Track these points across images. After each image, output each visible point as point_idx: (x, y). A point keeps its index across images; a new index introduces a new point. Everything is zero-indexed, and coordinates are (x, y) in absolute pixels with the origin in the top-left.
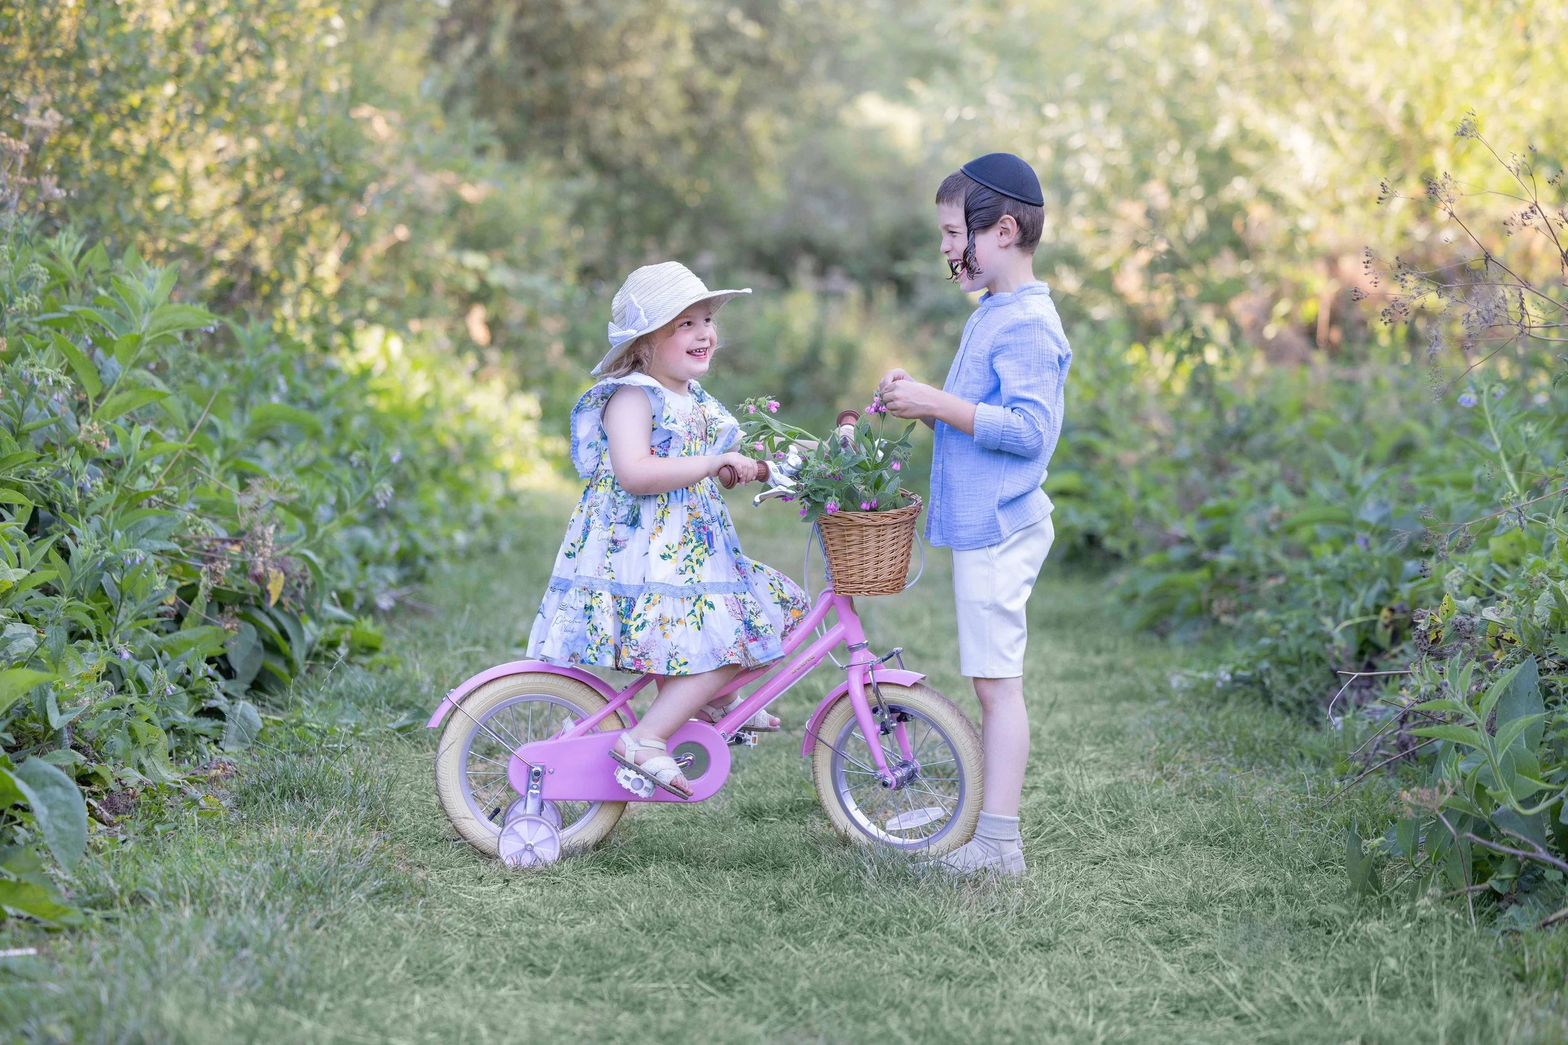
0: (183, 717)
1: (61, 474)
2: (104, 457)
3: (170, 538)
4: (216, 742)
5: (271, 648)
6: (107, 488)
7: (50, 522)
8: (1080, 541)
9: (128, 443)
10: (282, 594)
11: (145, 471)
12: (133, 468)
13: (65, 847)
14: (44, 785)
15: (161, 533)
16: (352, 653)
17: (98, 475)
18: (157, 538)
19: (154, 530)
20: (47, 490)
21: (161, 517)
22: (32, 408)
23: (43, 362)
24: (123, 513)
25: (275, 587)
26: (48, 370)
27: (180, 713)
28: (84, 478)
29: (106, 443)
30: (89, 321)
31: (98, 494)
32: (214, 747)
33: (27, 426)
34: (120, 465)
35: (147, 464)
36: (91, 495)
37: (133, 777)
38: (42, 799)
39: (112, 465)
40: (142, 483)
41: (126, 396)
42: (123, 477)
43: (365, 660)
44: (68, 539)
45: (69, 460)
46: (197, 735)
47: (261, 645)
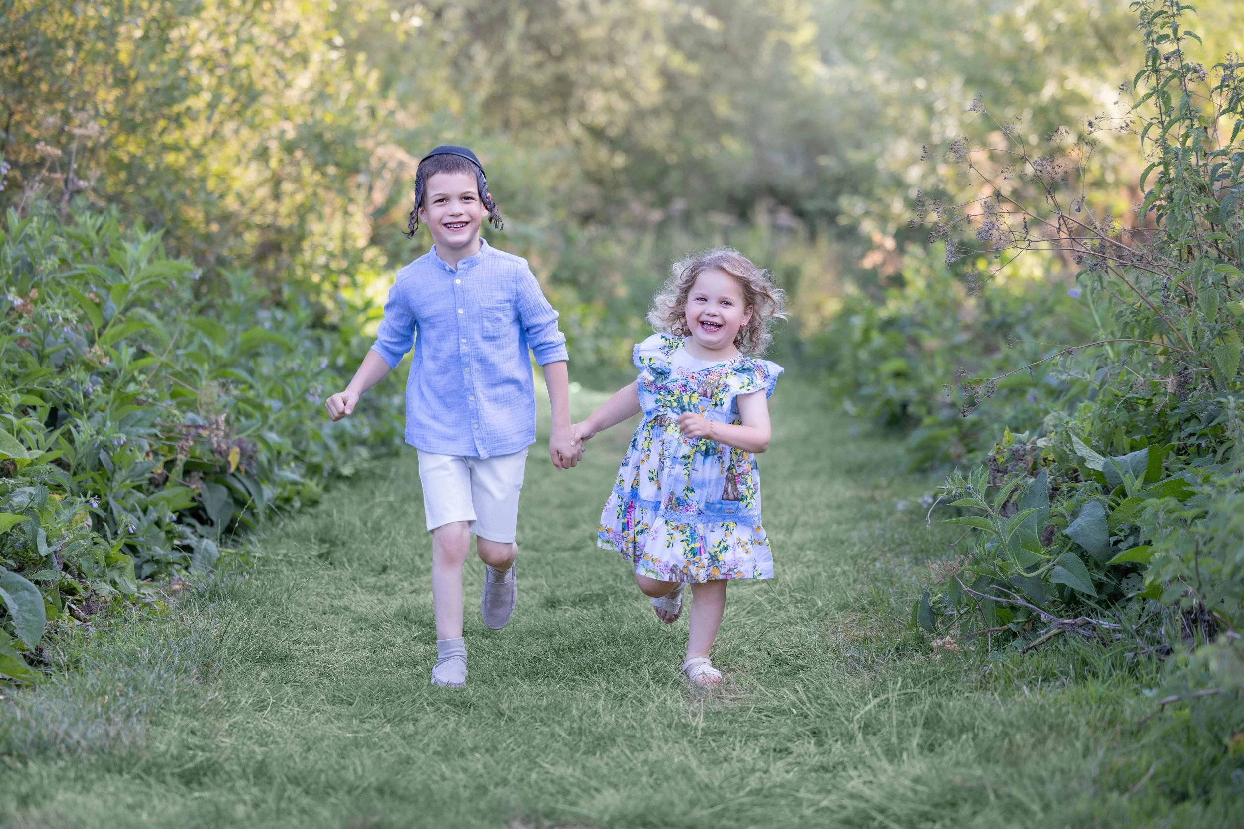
0: (159, 551)
1: (71, 384)
2: (104, 370)
3: (153, 425)
4: (186, 568)
5: (240, 503)
6: (103, 391)
7: (65, 417)
8: (898, 410)
9: (120, 360)
10: (240, 463)
11: (133, 379)
12: (125, 377)
13: (30, 631)
14: (17, 590)
15: (145, 422)
16: (303, 505)
17: (98, 383)
18: (144, 426)
19: (140, 420)
20: (62, 394)
21: (145, 411)
22: (51, 338)
23: (55, 305)
24: (117, 409)
25: (234, 458)
26: (58, 311)
27: (158, 548)
28: (88, 385)
29: (105, 360)
30: (93, 274)
31: (98, 397)
32: (184, 572)
33: (48, 350)
34: (116, 376)
35: (136, 374)
36: (92, 397)
37: (105, 589)
38: (15, 600)
39: (109, 377)
40: (132, 388)
41: (120, 327)
42: (118, 383)
43: (312, 510)
44: (73, 429)
45: (77, 374)
46: (169, 563)
47: (231, 501)
